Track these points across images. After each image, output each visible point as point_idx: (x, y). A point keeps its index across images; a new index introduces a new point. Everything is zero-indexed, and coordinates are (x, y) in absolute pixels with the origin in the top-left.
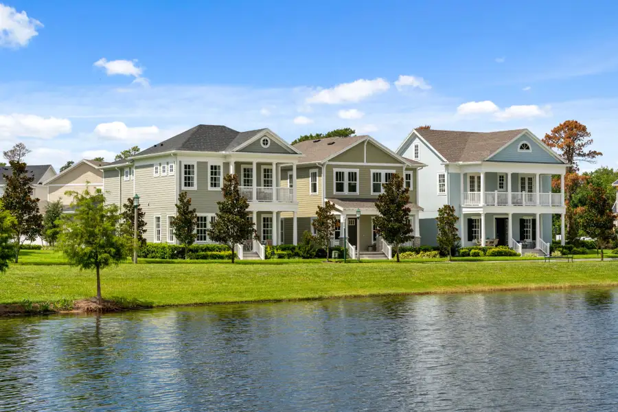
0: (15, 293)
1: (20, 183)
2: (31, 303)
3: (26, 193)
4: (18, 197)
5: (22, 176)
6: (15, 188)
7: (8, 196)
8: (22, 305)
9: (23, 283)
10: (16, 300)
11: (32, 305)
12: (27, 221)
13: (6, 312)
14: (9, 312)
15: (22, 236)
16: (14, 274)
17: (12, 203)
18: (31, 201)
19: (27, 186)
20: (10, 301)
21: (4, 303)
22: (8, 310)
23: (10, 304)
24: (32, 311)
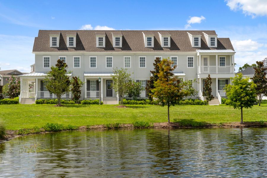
0: (257, 118)
1: (261, 71)
2: (264, 122)
3: (263, 75)
4: (260, 77)
5: (262, 68)
6: (259, 73)
7: (256, 77)
8: (259, 123)
9: (261, 114)
10: (257, 120)
11: (264, 123)
12: (264, 87)
13: (252, 126)
14: (254, 125)
15: (262, 94)
16: (257, 110)
17: (257, 80)
18: (266, 79)
19: (264, 72)
20: (254, 121)
21: (251, 122)
22: (253, 124)
23: (254, 122)
24: (264, 125)
